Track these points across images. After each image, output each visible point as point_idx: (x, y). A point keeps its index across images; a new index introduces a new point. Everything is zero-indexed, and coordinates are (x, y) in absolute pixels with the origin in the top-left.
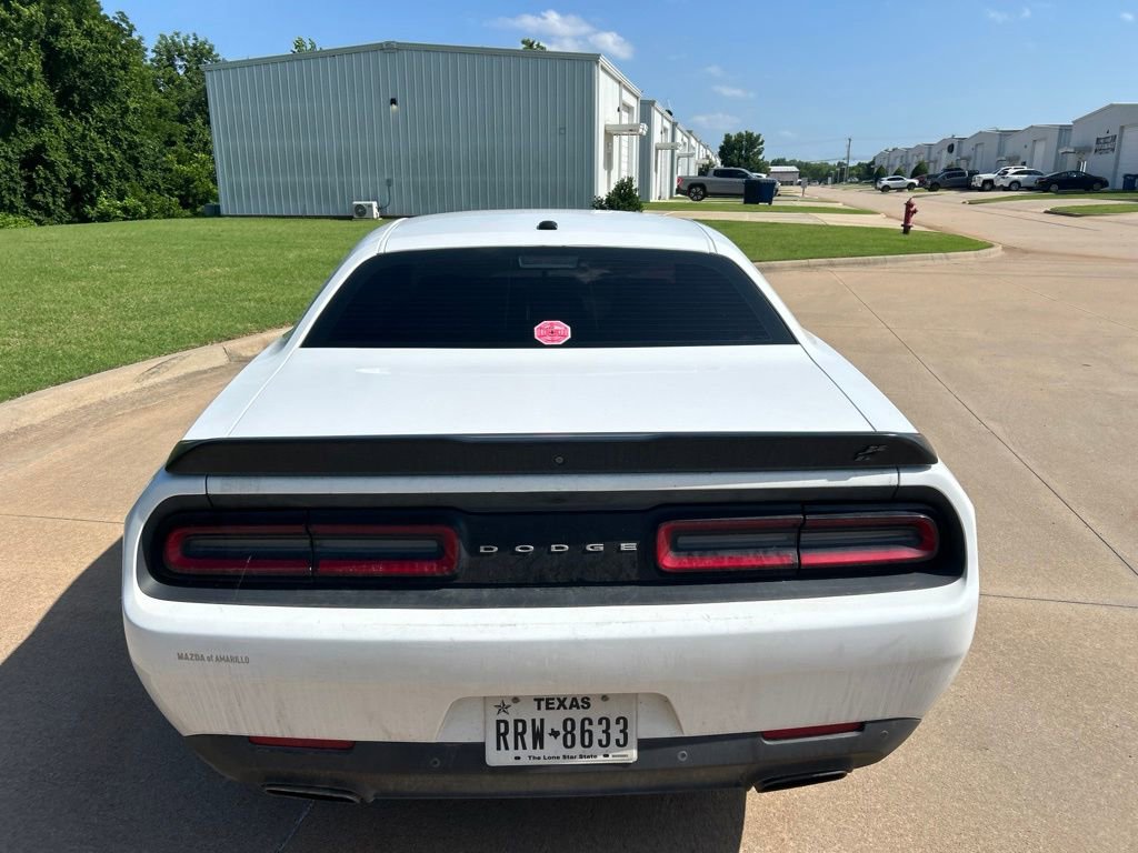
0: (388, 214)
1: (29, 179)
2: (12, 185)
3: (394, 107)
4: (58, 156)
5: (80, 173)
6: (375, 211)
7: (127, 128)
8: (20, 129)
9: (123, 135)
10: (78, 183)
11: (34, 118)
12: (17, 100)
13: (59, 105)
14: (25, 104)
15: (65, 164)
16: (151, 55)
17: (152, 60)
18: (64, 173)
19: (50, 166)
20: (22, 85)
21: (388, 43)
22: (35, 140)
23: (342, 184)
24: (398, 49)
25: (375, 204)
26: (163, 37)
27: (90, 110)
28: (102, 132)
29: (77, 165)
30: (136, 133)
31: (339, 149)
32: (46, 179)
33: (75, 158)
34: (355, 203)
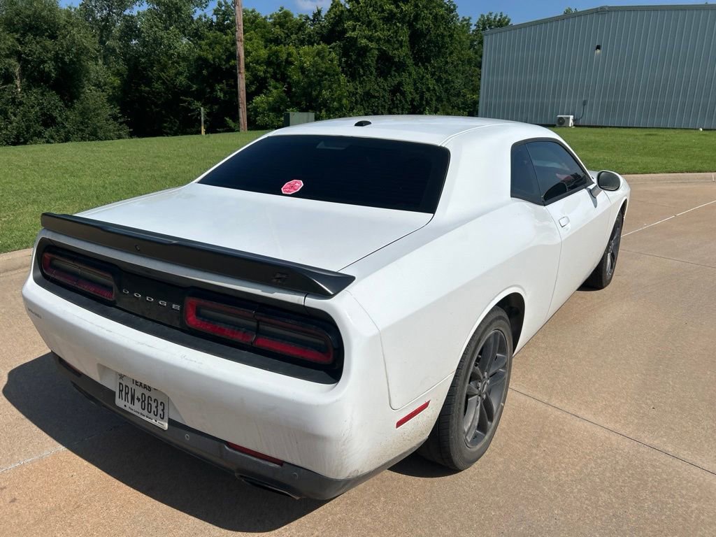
0: (580, 124)
1: (392, 100)
2: (383, 103)
3: (598, 51)
4: (408, 88)
5: (417, 97)
6: (571, 121)
7: (446, 72)
8: (393, 73)
9: (444, 76)
10: (415, 103)
11: (401, 67)
12: (393, 58)
13: (414, 59)
14: (397, 60)
15: (410, 93)
16: (473, 28)
17: (473, 31)
18: (409, 97)
19: (403, 94)
20: (397, 49)
21: (602, 8)
22: (399, 79)
23: (553, 104)
24: (608, 11)
25: (572, 117)
26: (482, 16)
27: (430, 62)
28: (433, 74)
29: (417, 94)
30: (450, 75)
31: (556, 81)
32: (400, 101)
33: (416, 89)
34: (559, 116)
